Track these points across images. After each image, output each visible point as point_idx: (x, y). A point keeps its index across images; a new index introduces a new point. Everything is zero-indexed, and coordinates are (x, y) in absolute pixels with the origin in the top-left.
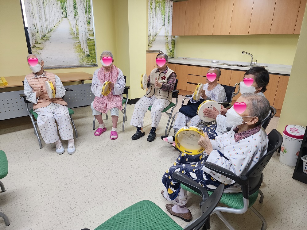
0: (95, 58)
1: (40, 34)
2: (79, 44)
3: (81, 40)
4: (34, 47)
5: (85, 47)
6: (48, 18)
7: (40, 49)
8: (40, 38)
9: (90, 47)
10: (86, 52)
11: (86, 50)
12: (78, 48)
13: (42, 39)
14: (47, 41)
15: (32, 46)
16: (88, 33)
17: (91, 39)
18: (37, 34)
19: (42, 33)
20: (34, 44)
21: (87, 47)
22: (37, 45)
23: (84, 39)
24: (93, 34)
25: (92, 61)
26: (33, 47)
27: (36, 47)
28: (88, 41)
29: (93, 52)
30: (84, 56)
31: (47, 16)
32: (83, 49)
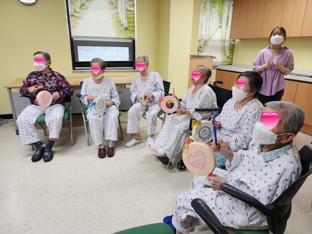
0: (134, 31)
1: (79, 2)
2: (117, 15)
3: (119, 11)
4: (73, 16)
5: (123, 19)
7: (78, 18)
8: (79, 7)
9: (128, 19)
10: (124, 24)
11: (125, 22)
12: (116, 20)
13: (81, 8)
14: (86, 10)
15: (70, 14)
16: (128, 4)
17: (131, 11)
18: (76, 2)
19: (81, 2)
20: (72, 13)
21: (125, 19)
22: (75, 14)
23: (123, 10)
24: (134, 5)
25: (130, 35)
26: (71, 16)
27: (74, 16)
28: (127, 12)
29: (132, 25)
30: (122, 29)
32: (121, 21)
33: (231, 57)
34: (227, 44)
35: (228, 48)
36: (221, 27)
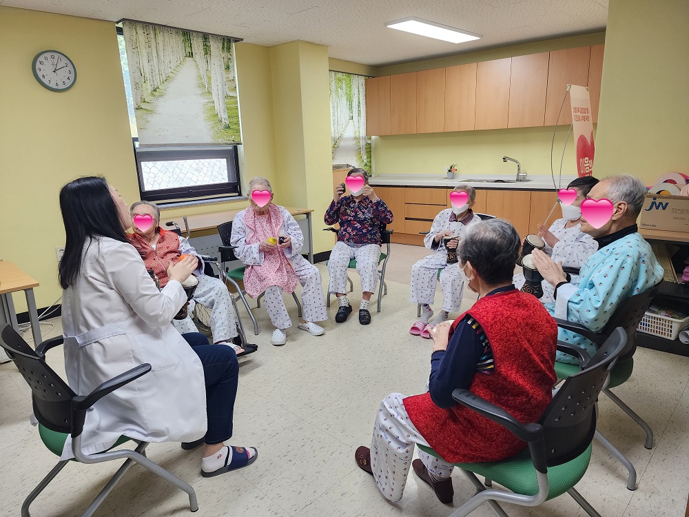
0: (238, 131)
1: (149, 85)
2: (212, 104)
3: (215, 98)
5: (222, 111)
6: (162, 56)
7: (148, 112)
8: (150, 93)
9: (229, 111)
10: (223, 119)
11: (224, 115)
12: (211, 113)
13: (152, 95)
14: (161, 98)
16: (227, 86)
17: (232, 97)
18: (144, 85)
19: (152, 83)
21: (225, 111)
22: (143, 105)
23: (220, 96)
24: (235, 88)
25: (233, 137)
26: (137, 109)
27: (141, 108)
28: (226, 100)
29: (234, 120)
30: (220, 128)
31: (161, 53)
32: (219, 115)
33: (369, 164)
34: (362, 143)
35: (364, 151)
36: (352, 118)
